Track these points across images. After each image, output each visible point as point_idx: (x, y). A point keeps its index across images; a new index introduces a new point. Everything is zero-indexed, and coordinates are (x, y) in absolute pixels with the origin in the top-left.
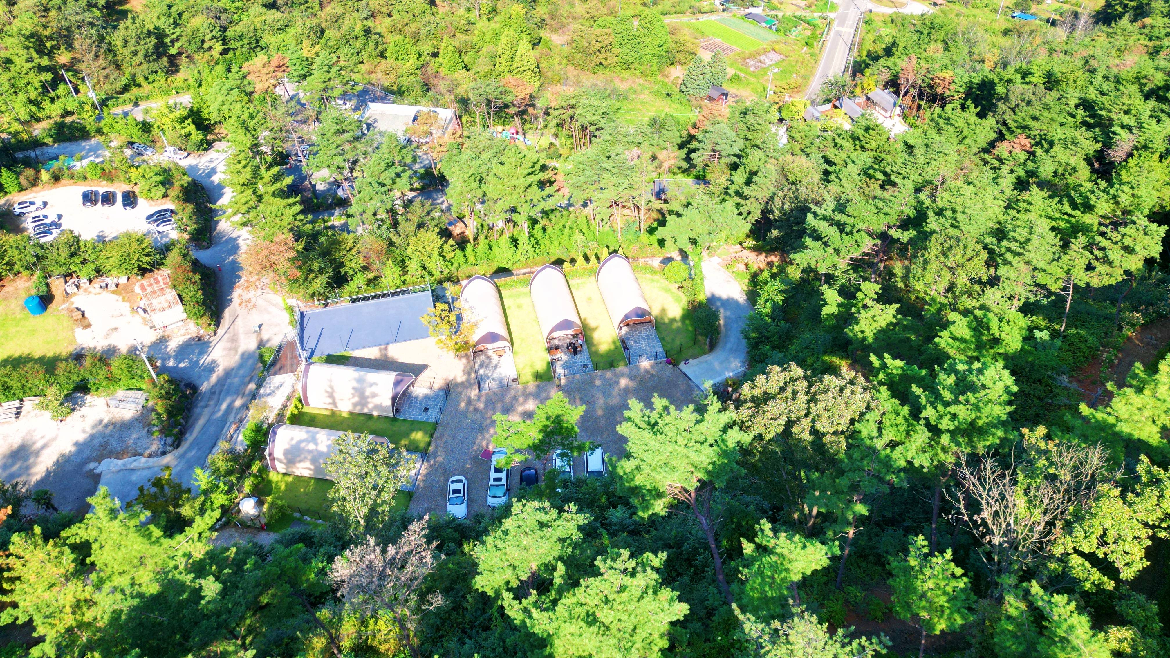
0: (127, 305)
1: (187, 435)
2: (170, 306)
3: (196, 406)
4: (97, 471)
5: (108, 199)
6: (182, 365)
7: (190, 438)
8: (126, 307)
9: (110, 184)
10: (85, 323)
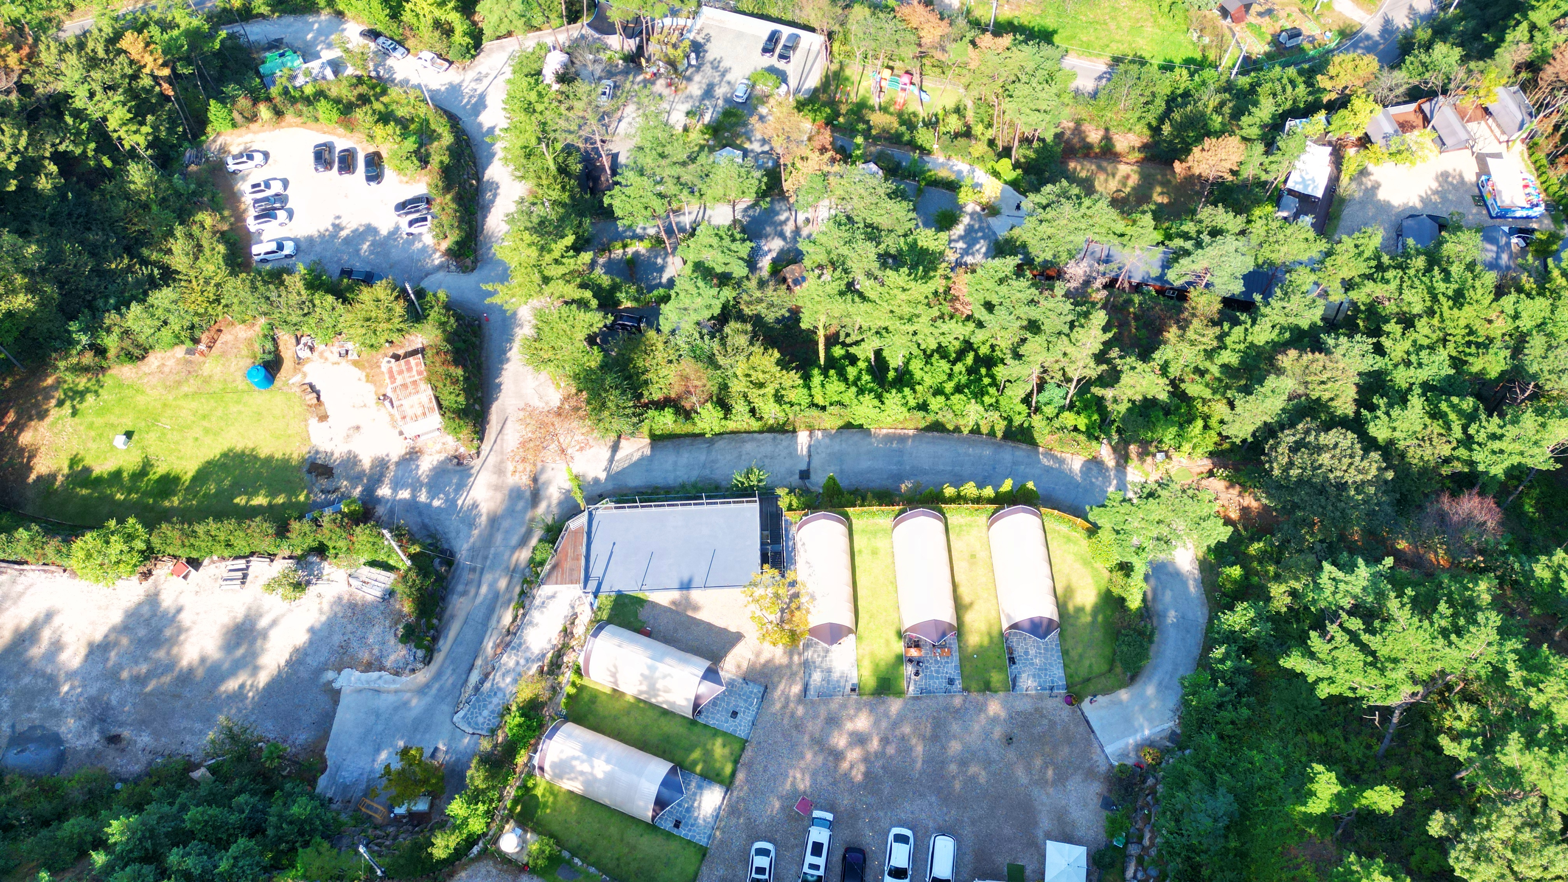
0: (371, 388)
1: (441, 642)
2: (424, 414)
3: (452, 591)
4: (336, 685)
5: (347, 162)
6: (436, 503)
7: (445, 645)
8: (369, 392)
9: (349, 134)
10: (321, 413)
